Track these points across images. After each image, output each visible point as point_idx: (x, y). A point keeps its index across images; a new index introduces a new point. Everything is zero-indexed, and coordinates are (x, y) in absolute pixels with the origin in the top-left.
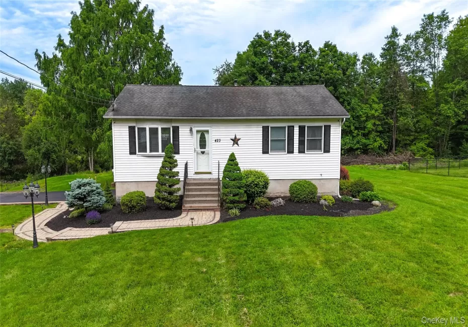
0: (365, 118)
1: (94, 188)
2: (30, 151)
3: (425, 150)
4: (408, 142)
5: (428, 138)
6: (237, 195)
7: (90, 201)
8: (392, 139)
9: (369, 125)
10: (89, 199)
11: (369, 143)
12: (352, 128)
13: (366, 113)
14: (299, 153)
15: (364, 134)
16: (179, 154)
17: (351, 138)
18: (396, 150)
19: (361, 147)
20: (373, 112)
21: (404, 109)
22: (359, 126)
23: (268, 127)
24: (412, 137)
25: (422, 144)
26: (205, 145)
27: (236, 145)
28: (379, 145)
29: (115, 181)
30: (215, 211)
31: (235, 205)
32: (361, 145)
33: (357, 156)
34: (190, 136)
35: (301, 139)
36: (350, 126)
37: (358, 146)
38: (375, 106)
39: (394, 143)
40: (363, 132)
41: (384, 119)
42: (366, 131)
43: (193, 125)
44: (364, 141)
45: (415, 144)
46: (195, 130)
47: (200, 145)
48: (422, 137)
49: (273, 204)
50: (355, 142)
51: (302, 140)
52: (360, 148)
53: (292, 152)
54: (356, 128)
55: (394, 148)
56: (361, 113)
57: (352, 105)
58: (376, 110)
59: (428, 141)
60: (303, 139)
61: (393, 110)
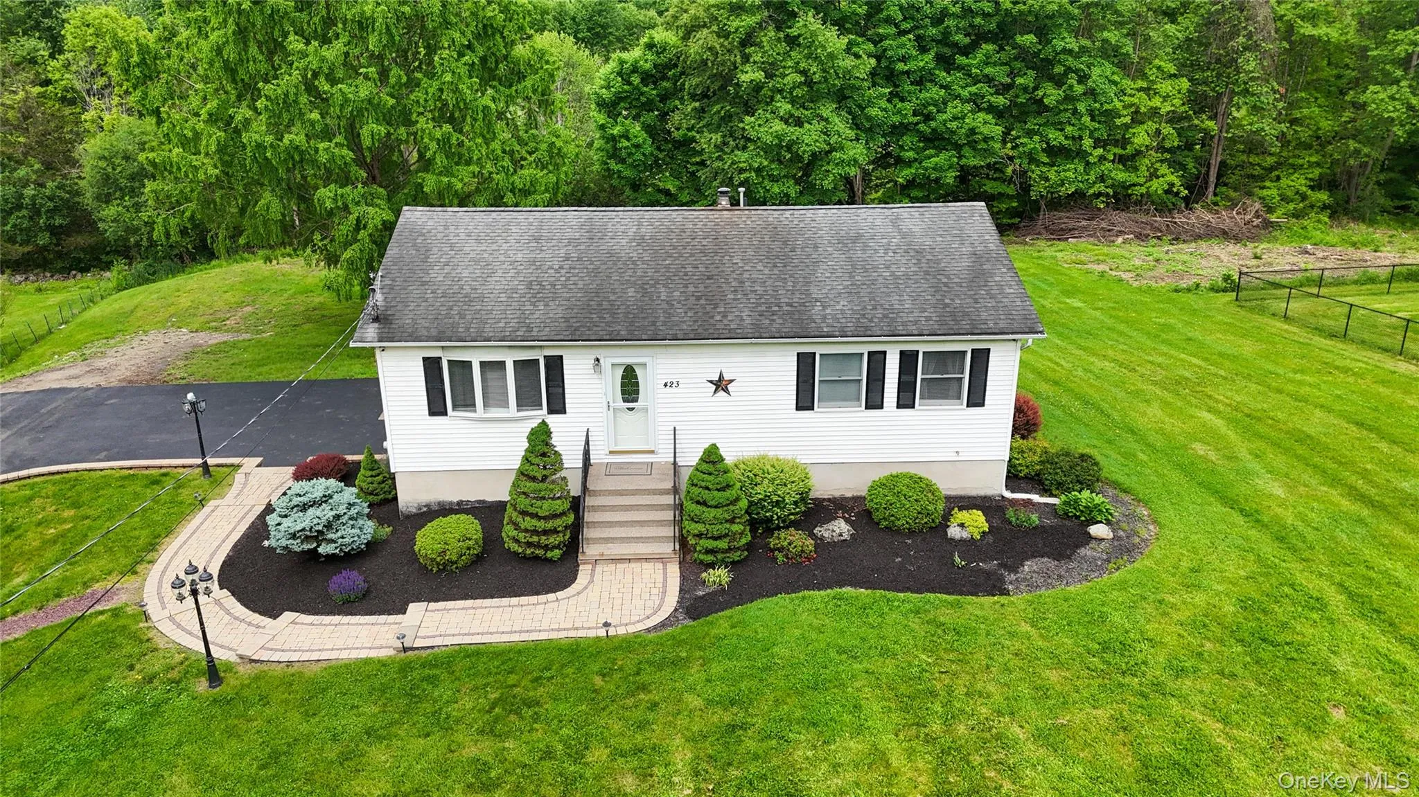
0: (1128, 120)
1: (342, 509)
2: (111, 211)
3: (1304, 197)
4: (1258, 171)
5: (1318, 164)
6: (726, 535)
7: (334, 541)
8: (1209, 168)
9: (1141, 137)
10: (331, 536)
11: (1136, 180)
12: (1087, 143)
13: (1132, 105)
14: (898, 407)
15: (1121, 156)
16: (565, 413)
17: (1081, 168)
18: (1215, 195)
19: (1110, 191)
20: (1156, 102)
21: (1253, 95)
22: (1109, 135)
23: (815, 353)
24: (1270, 161)
25: (1297, 182)
26: (637, 392)
27: (722, 393)
28: (1166, 187)
29: (392, 471)
30: (665, 564)
31: (720, 556)
32: (1112, 186)
33: (1094, 214)
34: (595, 376)
35: (905, 378)
36: (1081, 138)
37: (1100, 187)
38: (1165, 87)
39: (1213, 178)
40: (1119, 151)
41: (1189, 118)
42: (1129, 150)
43: (600, 353)
44: (1121, 175)
45: (1278, 178)
46: (606, 363)
47: (623, 392)
48: (1301, 161)
49: (822, 535)
50: (1092, 178)
51: (908, 383)
52: (1107, 195)
53: (880, 406)
54: (1098, 143)
55: (1211, 189)
56: (1119, 105)
57: (1090, 83)
58: (1165, 98)
59: (1317, 172)
60: (911, 378)
61: (1220, 95)
